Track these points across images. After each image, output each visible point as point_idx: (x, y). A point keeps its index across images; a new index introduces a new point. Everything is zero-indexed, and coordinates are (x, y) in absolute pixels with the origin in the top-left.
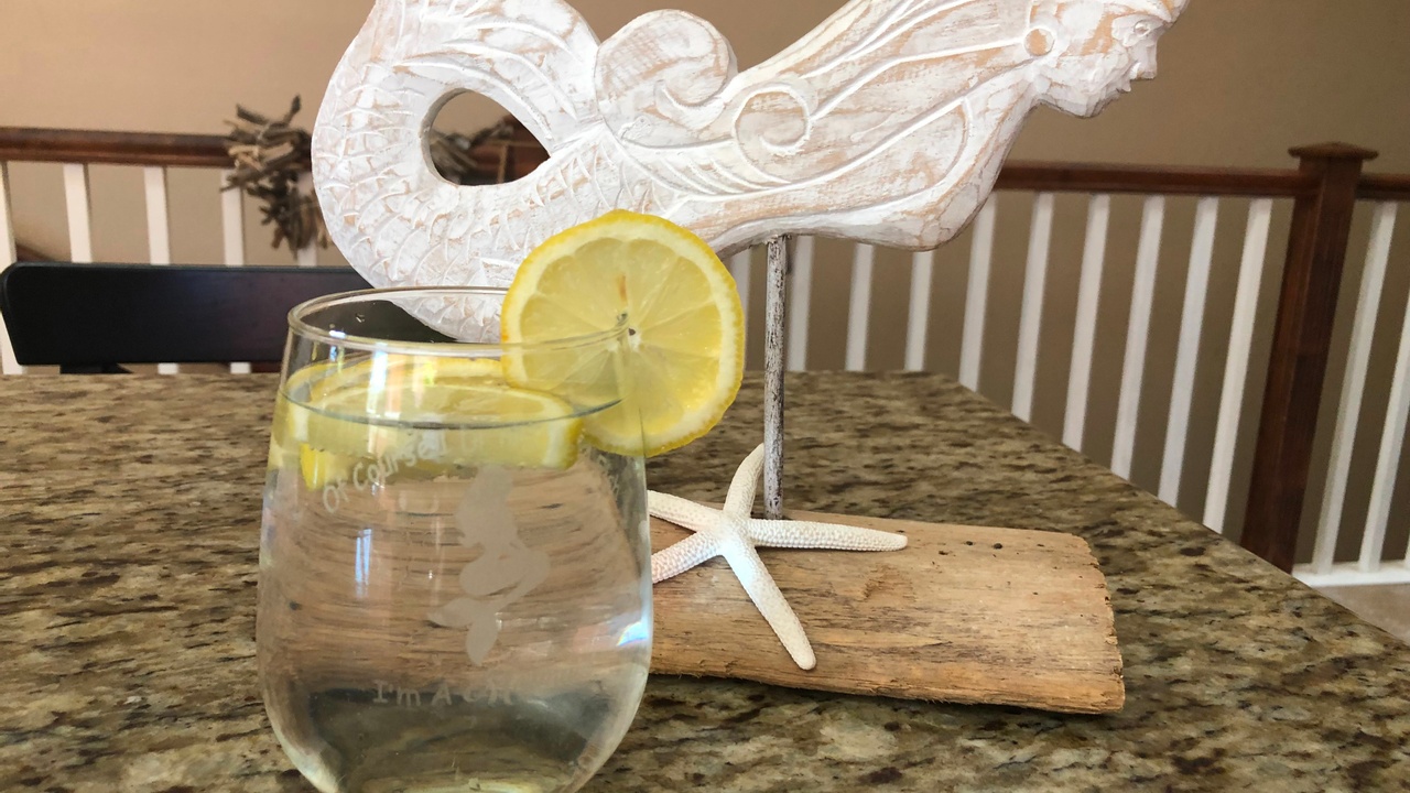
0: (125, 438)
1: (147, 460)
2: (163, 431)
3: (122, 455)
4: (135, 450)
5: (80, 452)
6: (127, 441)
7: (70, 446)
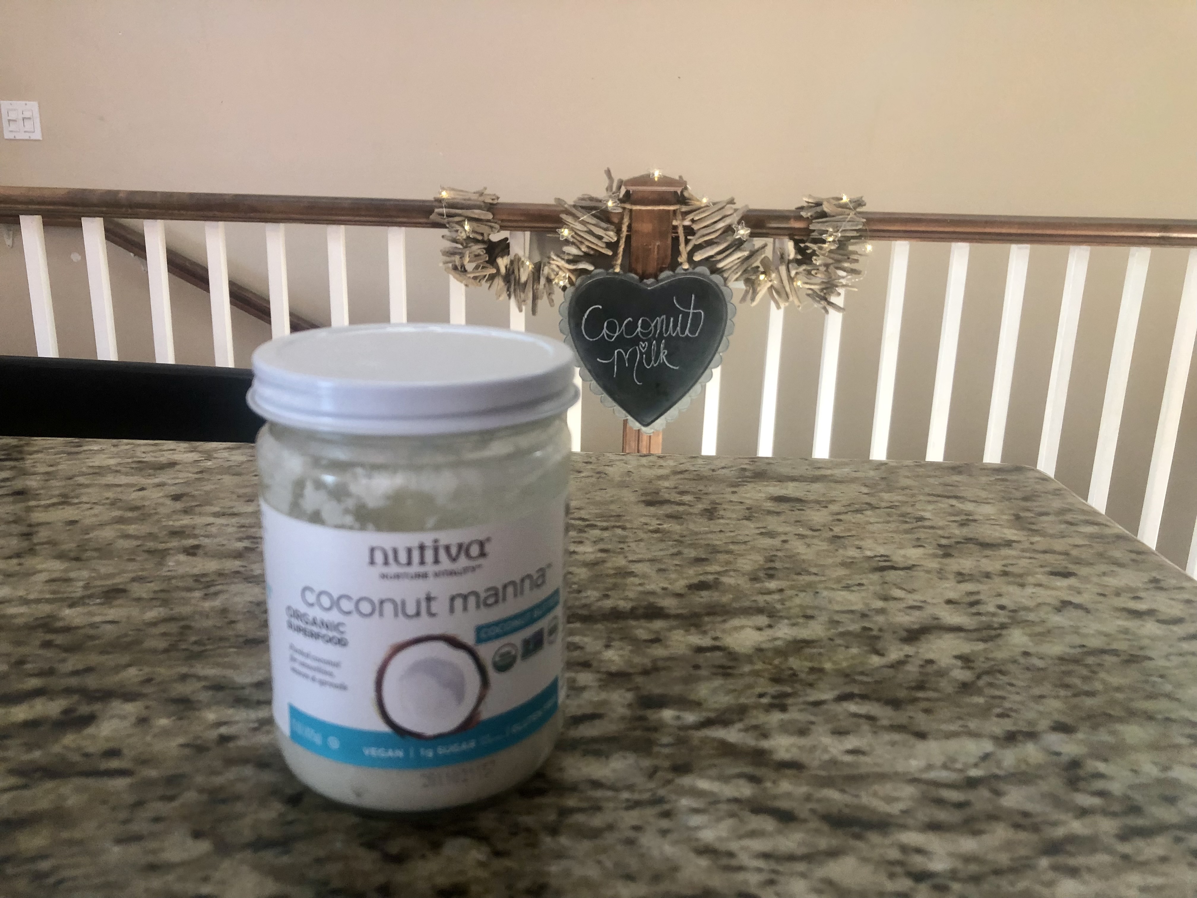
0: (186, 521)
1: (192, 551)
2: (224, 514)
3: (174, 543)
4: (189, 536)
5: (136, 538)
6: (186, 526)
7: (132, 529)
